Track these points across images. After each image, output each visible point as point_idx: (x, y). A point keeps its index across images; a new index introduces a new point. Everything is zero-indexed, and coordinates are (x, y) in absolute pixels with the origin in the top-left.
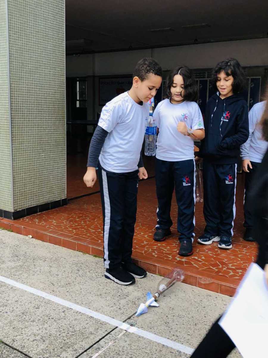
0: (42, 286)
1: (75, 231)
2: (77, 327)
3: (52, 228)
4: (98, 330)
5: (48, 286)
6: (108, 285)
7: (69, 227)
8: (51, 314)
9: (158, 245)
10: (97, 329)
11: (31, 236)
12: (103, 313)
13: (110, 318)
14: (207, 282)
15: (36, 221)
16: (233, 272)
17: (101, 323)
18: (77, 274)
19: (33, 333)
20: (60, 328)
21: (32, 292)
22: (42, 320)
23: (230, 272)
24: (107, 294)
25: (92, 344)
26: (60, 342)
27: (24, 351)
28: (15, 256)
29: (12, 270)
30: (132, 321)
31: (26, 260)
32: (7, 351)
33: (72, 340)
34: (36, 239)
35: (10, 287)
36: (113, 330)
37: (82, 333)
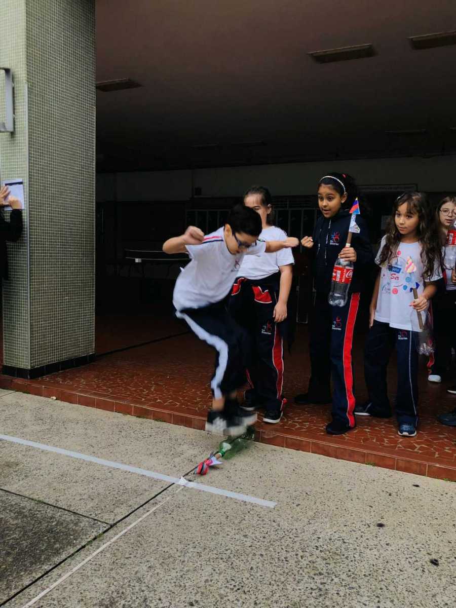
0: (79, 449)
2: (128, 485)
3: (81, 387)
4: (153, 487)
5: (86, 448)
7: (102, 385)
8: (96, 475)
11: (54, 398)
12: (156, 471)
13: (165, 475)
14: (271, 437)
15: (60, 381)
16: (300, 425)
17: (155, 481)
18: (119, 435)
19: (78, 492)
20: (108, 487)
21: (68, 455)
22: (86, 480)
23: (297, 425)
24: (158, 454)
25: (148, 500)
26: (111, 500)
27: (72, 509)
28: (39, 419)
29: (39, 434)
30: (189, 477)
31: (54, 423)
32: (51, 510)
33: (125, 497)
34: (62, 400)
35: (40, 451)
36: (170, 486)
37: (135, 491)
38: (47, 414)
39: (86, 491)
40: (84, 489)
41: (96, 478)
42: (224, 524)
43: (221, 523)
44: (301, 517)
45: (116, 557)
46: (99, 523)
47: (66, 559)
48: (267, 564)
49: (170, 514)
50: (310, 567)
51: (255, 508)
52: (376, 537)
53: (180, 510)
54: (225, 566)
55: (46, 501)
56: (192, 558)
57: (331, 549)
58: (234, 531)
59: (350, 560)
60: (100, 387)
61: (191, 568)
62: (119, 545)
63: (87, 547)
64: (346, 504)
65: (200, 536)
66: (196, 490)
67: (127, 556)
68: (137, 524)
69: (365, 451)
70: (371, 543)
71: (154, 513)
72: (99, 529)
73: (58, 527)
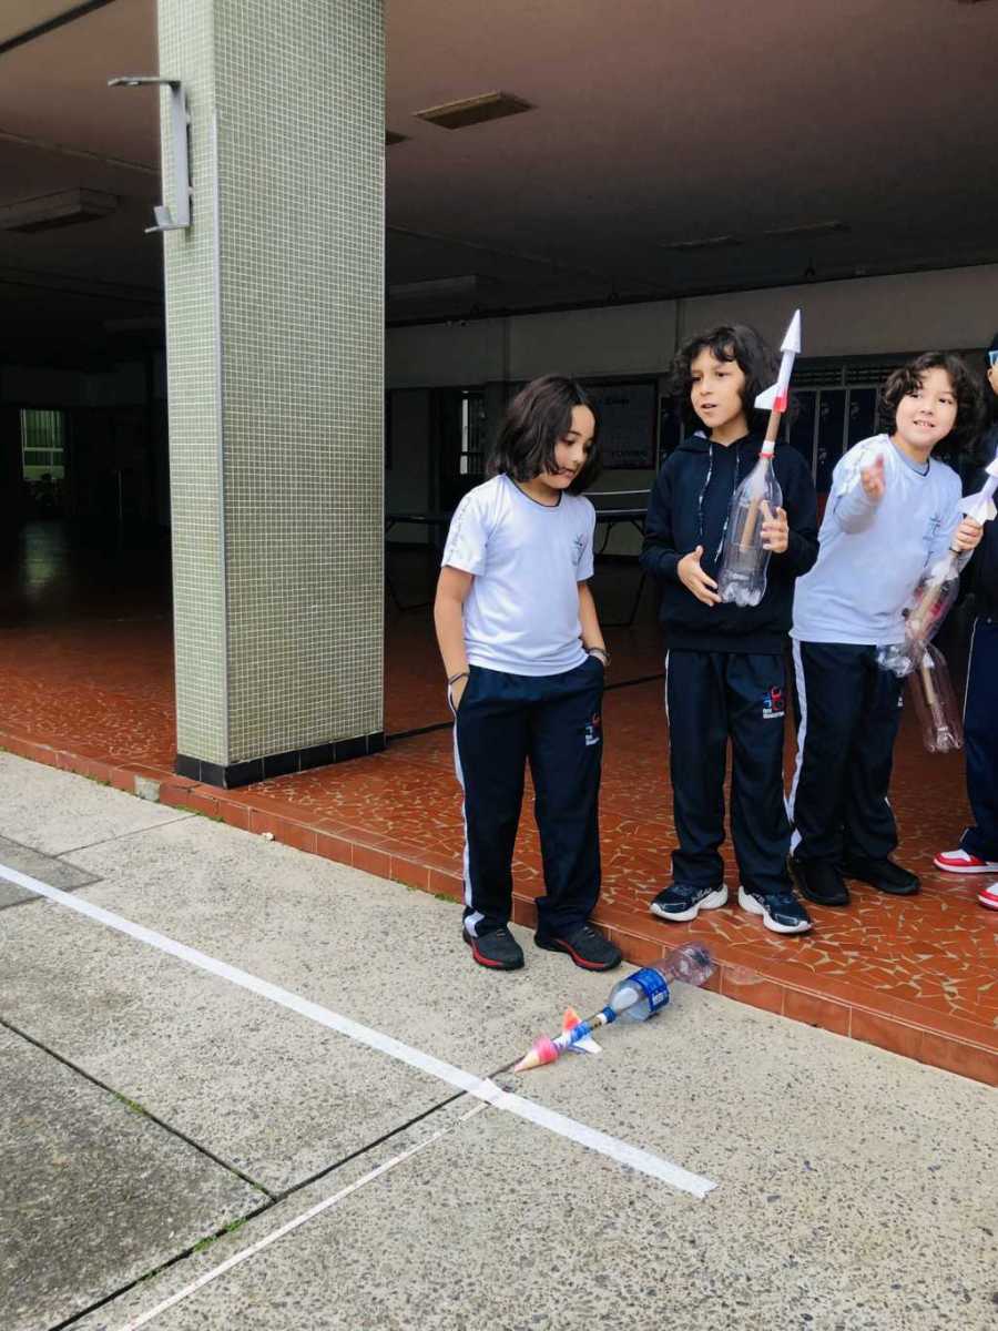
0: (276, 971)
1: (391, 823)
2: (353, 1086)
3: (329, 813)
4: (409, 1098)
5: (293, 972)
6: (461, 977)
7: (377, 812)
8: (289, 1049)
9: (622, 872)
10: (408, 1094)
11: (270, 836)
12: (433, 1051)
13: (451, 1066)
14: (750, 983)
15: (290, 795)
16: (831, 957)
17: (421, 1080)
18: (379, 942)
19: (230, 1093)
20: (305, 1085)
21: (246, 986)
22: (260, 1059)
23: (823, 956)
24: (453, 1003)
25: (386, 1134)
26: (298, 1122)
27: (198, 1139)
28: (219, 887)
30: (509, 1078)
31: (248, 900)
32: (153, 1135)
33: (334, 1119)
34: (284, 843)
35: (191, 970)
36: (453, 1098)
37: (364, 1103)
38: (242, 874)
39: (250, 1092)
40: (246, 1083)
41: (286, 1057)
43: (548, 1227)
45: (251, 1296)
46: (248, 1187)
47: (133, 1284)
49: (427, 1183)
51: (651, 1193)
53: (455, 1174)
55: (152, 1108)
58: (574, 1259)
60: (371, 815)
62: (271, 1260)
63: (195, 1255)
65: (480, 1262)
66: (514, 1119)
67: (279, 1297)
68: (336, 1203)
71: (390, 1174)
72: (242, 1206)
73: (151, 1186)
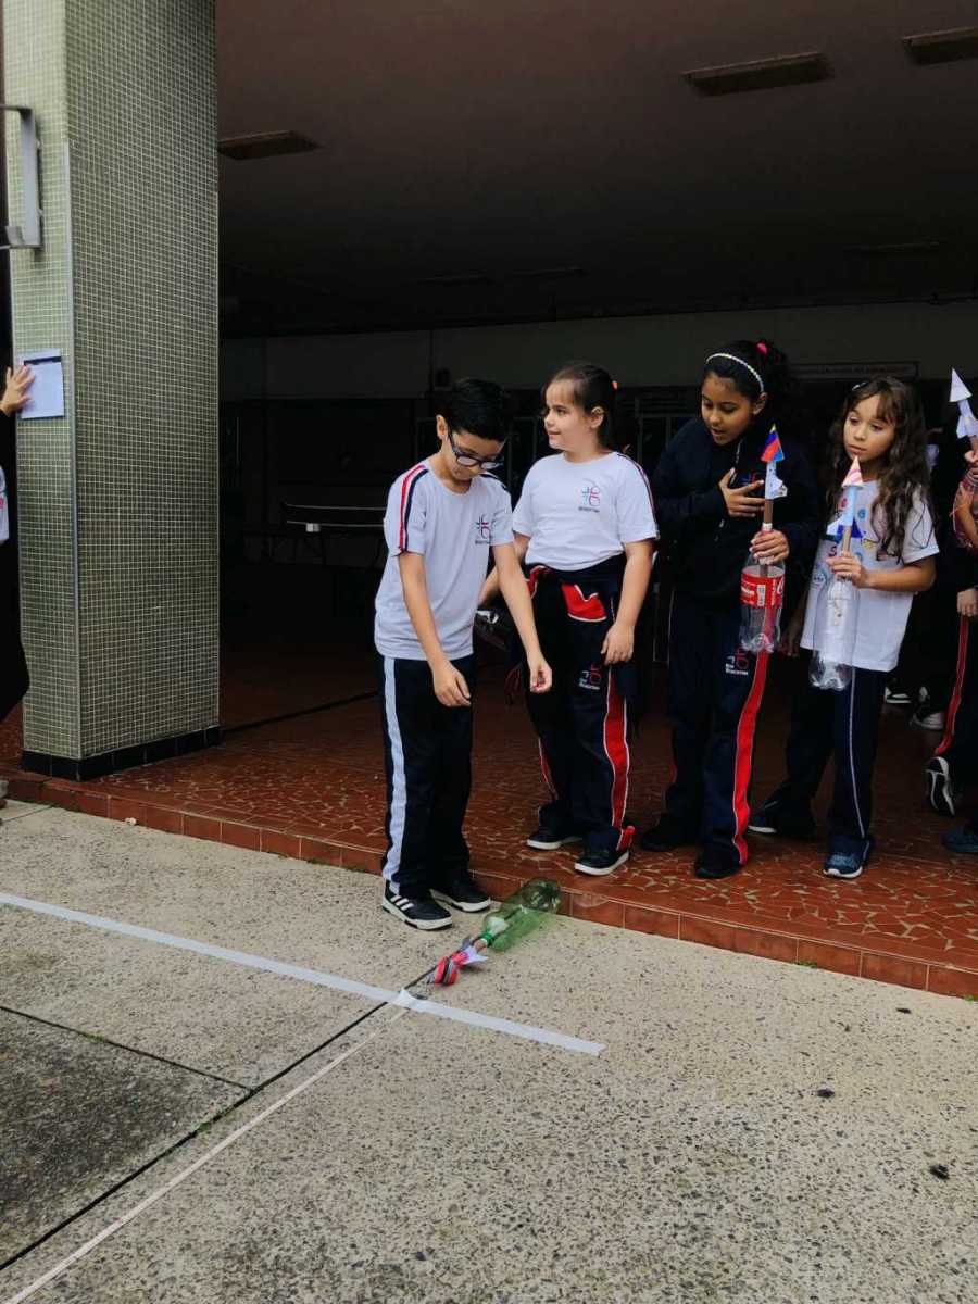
0: (184, 928)
2: (288, 1007)
3: (189, 797)
4: (342, 1011)
5: (200, 928)
6: (352, 920)
7: (235, 794)
8: (220, 984)
10: (338, 1008)
11: (133, 821)
12: (348, 976)
13: (367, 986)
14: (595, 904)
15: (144, 784)
16: (655, 880)
18: (270, 899)
19: (182, 1021)
20: (246, 1010)
21: (161, 941)
22: (198, 996)
23: (649, 881)
24: (352, 939)
25: (329, 1038)
26: (251, 1037)
27: (168, 1056)
28: (101, 866)
29: (101, 898)
30: (419, 989)
31: (132, 874)
32: (124, 1058)
33: (281, 1030)
34: (148, 826)
35: (102, 932)
36: (377, 1008)
37: (303, 1018)
38: (118, 854)
39: (199, 1019)
40: (193, 1014)
41: (220, 991)
42: (492, 1090)
43: (485, 1087)
44: (657, 1076)
45: (261, 1156)
46: (225, 1084)
47: (155, 1161)
48: (581, 1173)
49: (378, 1067)
50: (673, 1180)
52: (815, 1117)
53: (397, 1059)
54: (492, 1177)
55: (115, 1038)
56: (424, 1160)
57: (719, 1143)
58: (512, 1104)
59: (758, 1167)
60: (230, 798)
61: (421, 1182)
62: (267, 1132)
63: (200, 1135)
64: (753, 1048)
65: (439, 1115)
66: (433, 1018)
67: (285, 1154)
68: (306, 1089)
69: (796, 937)
70: (804, 1130)
71: (344, 1065)
72: (226, 1099)
73: (140, 1093)
